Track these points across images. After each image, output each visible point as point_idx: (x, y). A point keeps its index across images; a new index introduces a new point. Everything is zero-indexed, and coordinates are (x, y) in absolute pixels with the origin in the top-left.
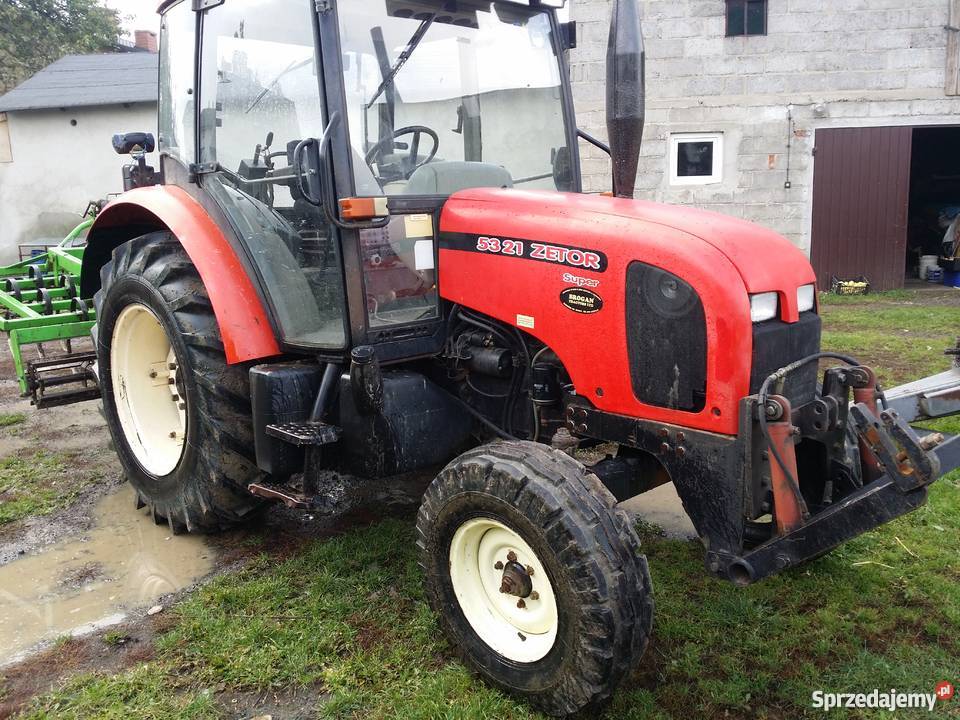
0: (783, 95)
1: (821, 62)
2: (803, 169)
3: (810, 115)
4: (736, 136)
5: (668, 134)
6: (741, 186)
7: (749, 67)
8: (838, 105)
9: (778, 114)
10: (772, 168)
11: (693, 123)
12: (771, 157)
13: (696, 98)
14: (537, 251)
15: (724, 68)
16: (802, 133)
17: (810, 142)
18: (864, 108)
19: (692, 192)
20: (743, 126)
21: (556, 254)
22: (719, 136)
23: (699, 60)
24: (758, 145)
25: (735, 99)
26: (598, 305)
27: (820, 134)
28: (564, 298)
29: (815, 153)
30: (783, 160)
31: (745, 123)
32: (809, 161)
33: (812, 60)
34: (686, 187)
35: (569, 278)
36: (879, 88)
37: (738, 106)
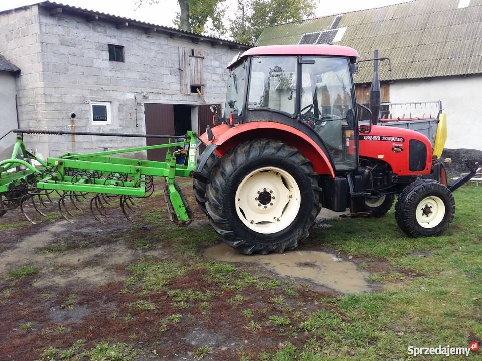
0: (133, 88)
1: (144, 76)
2: (141, 119)
3: (142, 97)
4: (116, 104)
5: (90, 101)
6: (120, 126)
7: (119, 75)
8: (151, 94)
9: (130, 96)
10: (131, 119)
11: (99, 97)
12: (130, 114)
13: (100, 86)
14: (384, 139)
15: (110, 74)
16: (139, 105)
17: (143, 108)
18: (158, 96)
19: (102, 128)
20: (119, 100)
21: (390, 139)
22: (109, 103)
23: (100, 69)
24: (125, 108)
25: (115, 88)
26: (402, 150)
27: (146, 105)
28: (393, 149)
29: (145, 113)
30: (135, 115)
31: (119, 98)
32: (143, 116)
33: (141, 75)
34: (99, 126)
35: (394, 144)
36: (162, 89)
37: (117, 91)
